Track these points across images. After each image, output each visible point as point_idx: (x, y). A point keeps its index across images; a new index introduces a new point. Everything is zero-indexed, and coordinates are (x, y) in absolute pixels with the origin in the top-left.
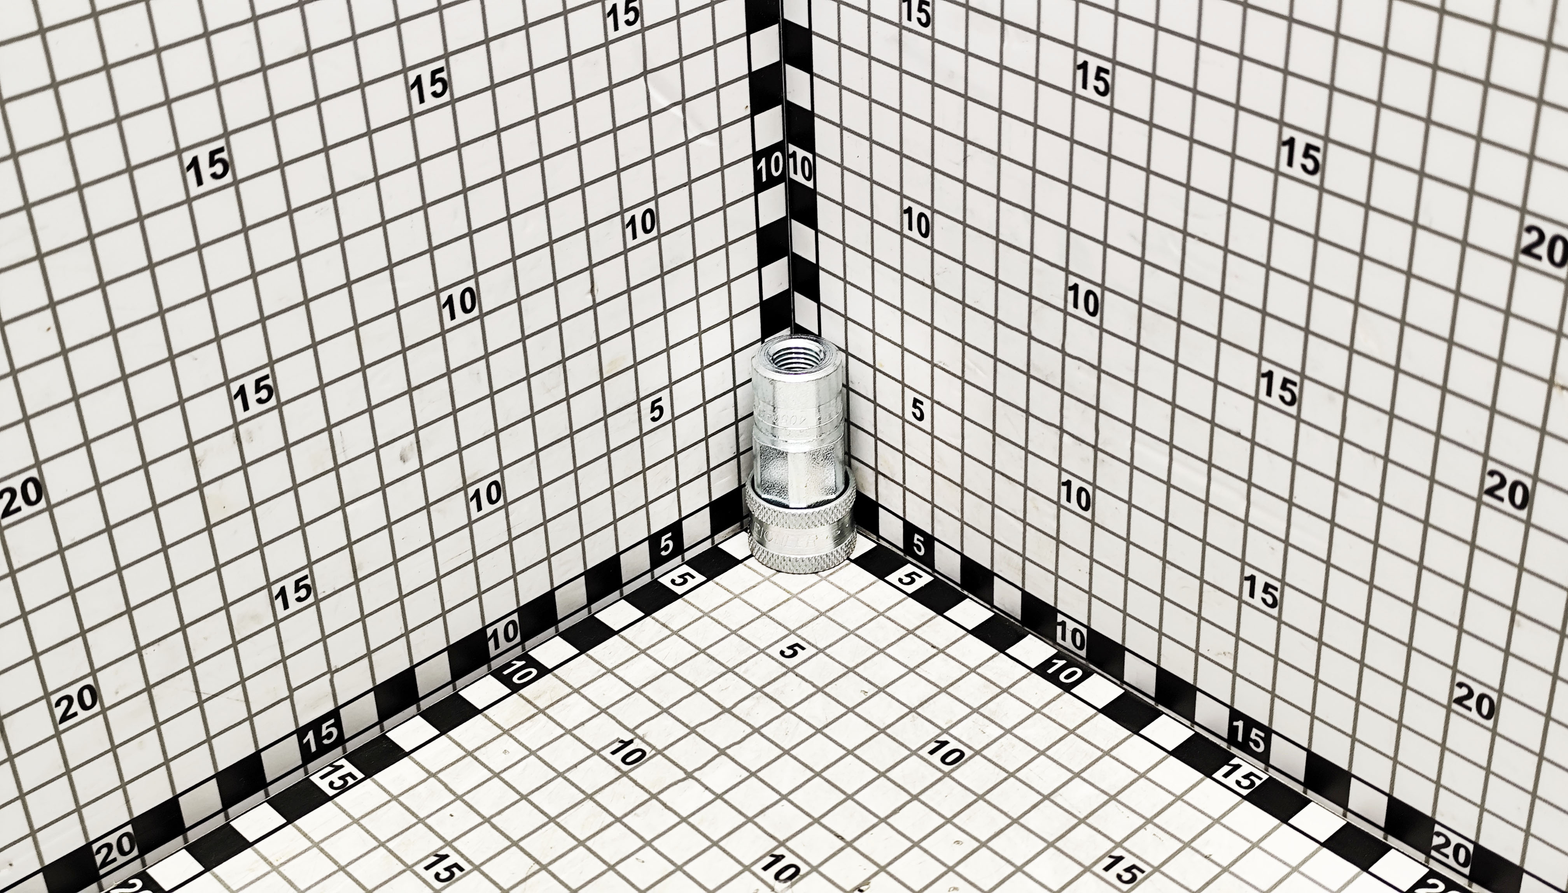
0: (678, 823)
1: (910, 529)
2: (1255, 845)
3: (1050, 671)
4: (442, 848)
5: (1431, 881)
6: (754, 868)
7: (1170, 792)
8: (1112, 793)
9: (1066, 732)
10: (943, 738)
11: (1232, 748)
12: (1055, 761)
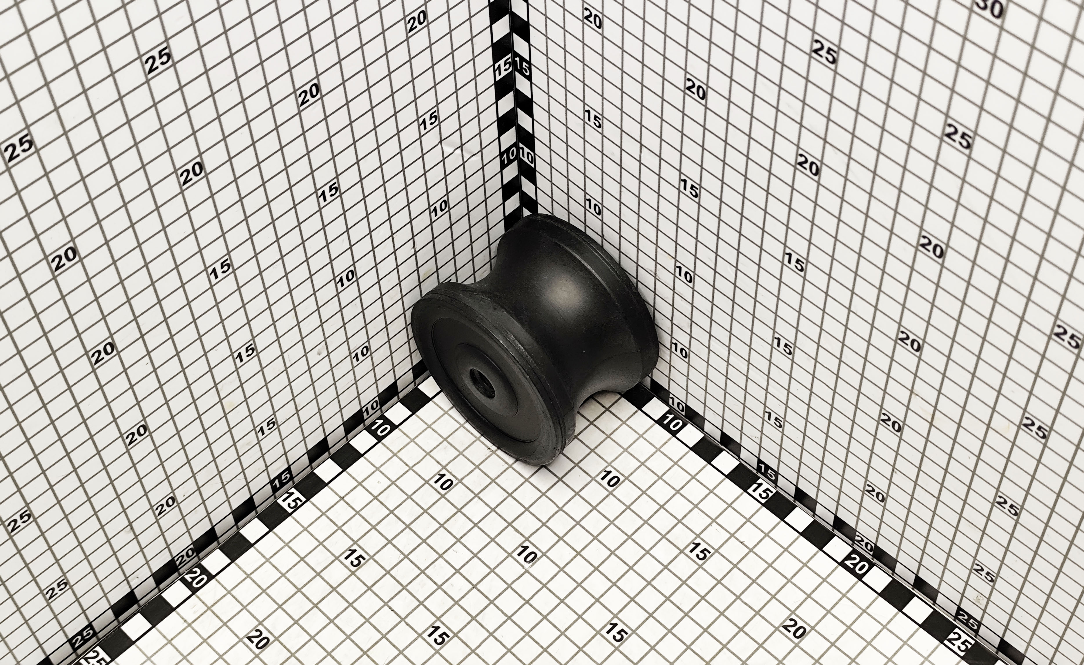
0: (473, 528)
2: (767, 535)
3: (665, 422)
4: (352, 545)
5: (853, 556)
6: (513, 555)
7: (725, 502)
8: (696, 503)
9: (673, 463)
10: (609, 469)
11: (759, 474)
12: (667, 483)
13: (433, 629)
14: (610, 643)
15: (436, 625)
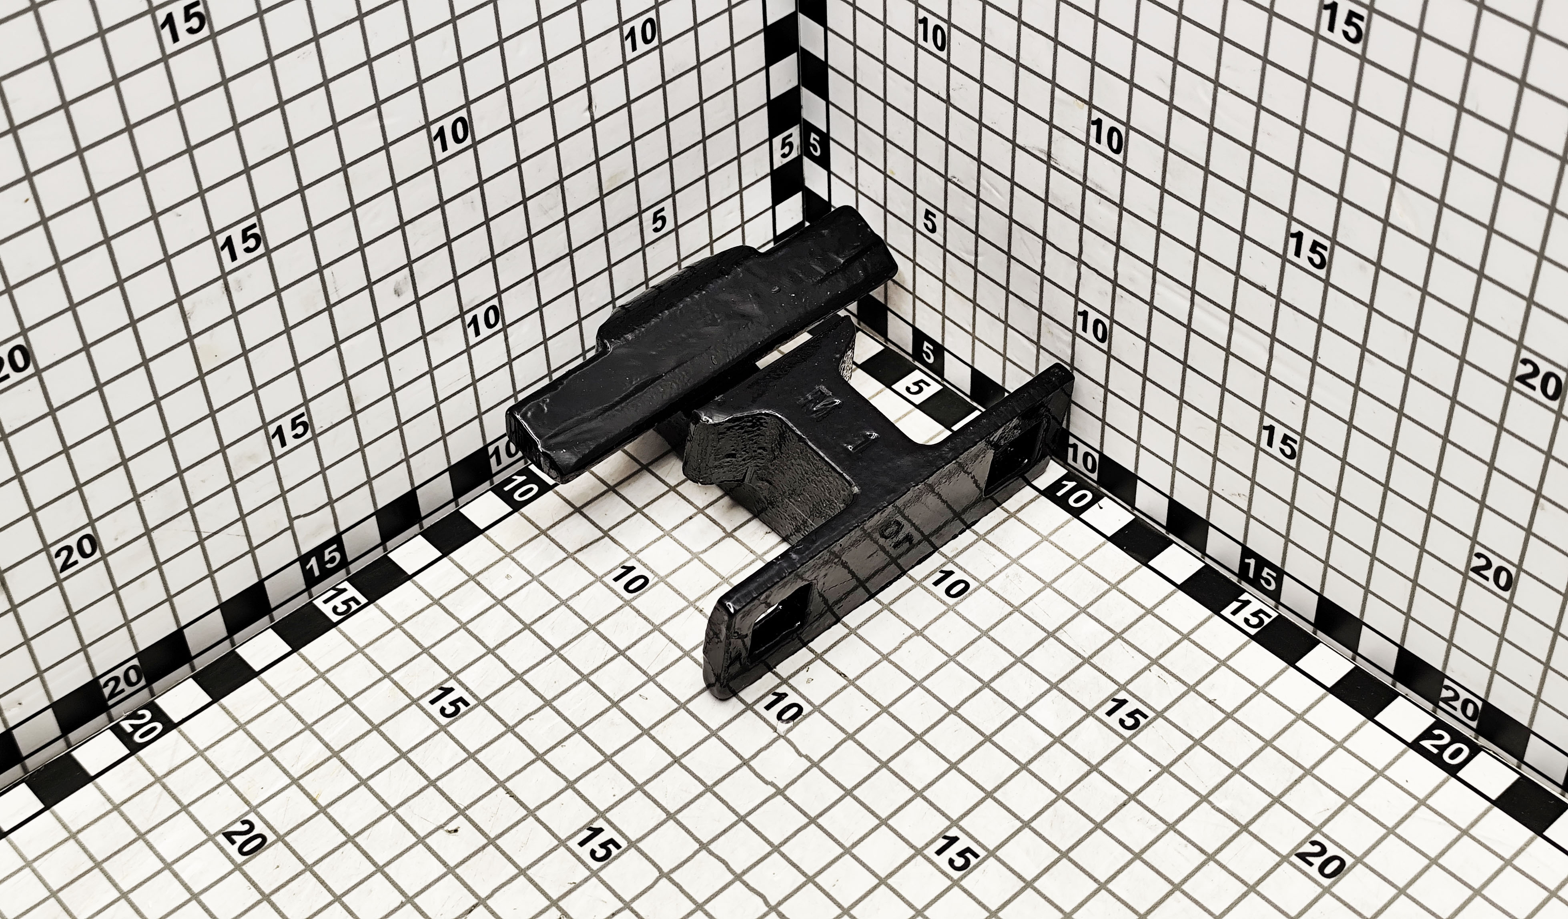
0: (682, 658)
1: (919, 337)
2: (1260, 690)
3: (1059, 494)
4: (446, 681)
5: (1437, 732)
6: (756, 707)
7: (1177, 631)
8: (1118, 630)
9: (1073, 562)
10: (950, 567)
11: (1243, 582)
12: (1061, 594)
13: (590, 833)
14: (943, 873)
15: (595, 825)
